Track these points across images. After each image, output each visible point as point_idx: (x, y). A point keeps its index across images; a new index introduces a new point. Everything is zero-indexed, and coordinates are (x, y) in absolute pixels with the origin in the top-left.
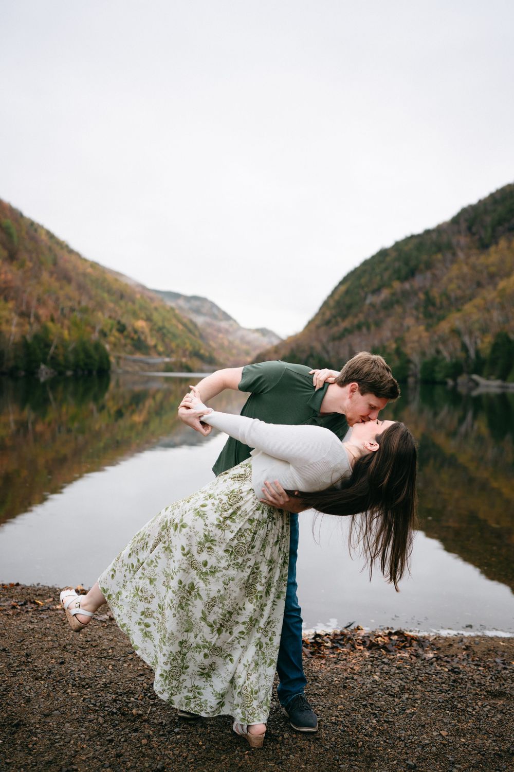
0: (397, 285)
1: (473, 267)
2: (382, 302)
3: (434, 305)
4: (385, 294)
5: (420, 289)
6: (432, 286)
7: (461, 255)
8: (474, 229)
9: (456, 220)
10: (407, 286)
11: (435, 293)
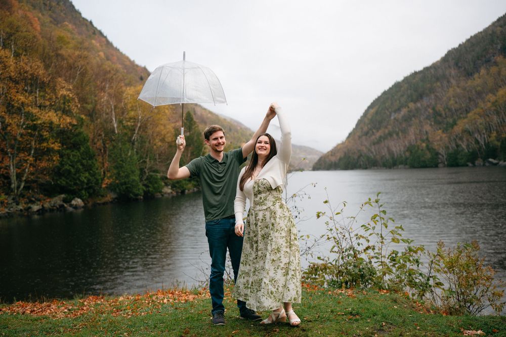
0: (411, 105)
1: (464, 89)
2: (403, 117)
3: (440, 115)
4: (404, 111)
5: (428, 106)
6: (436, 104)
7: (453, 82)
8: (460, 65)
9: (445, 60)
10: (419, 105)
11: (439, 108)
